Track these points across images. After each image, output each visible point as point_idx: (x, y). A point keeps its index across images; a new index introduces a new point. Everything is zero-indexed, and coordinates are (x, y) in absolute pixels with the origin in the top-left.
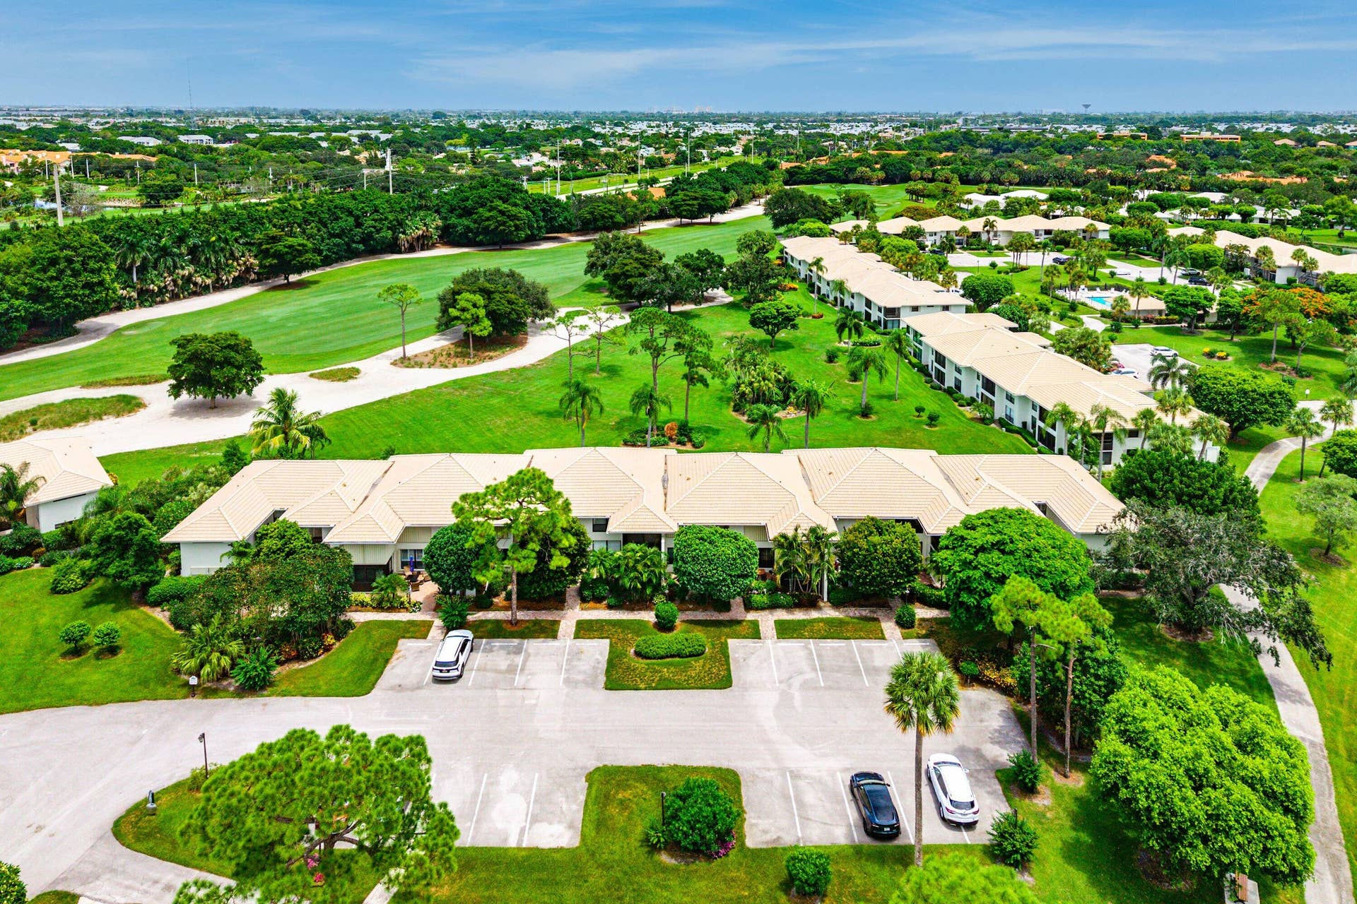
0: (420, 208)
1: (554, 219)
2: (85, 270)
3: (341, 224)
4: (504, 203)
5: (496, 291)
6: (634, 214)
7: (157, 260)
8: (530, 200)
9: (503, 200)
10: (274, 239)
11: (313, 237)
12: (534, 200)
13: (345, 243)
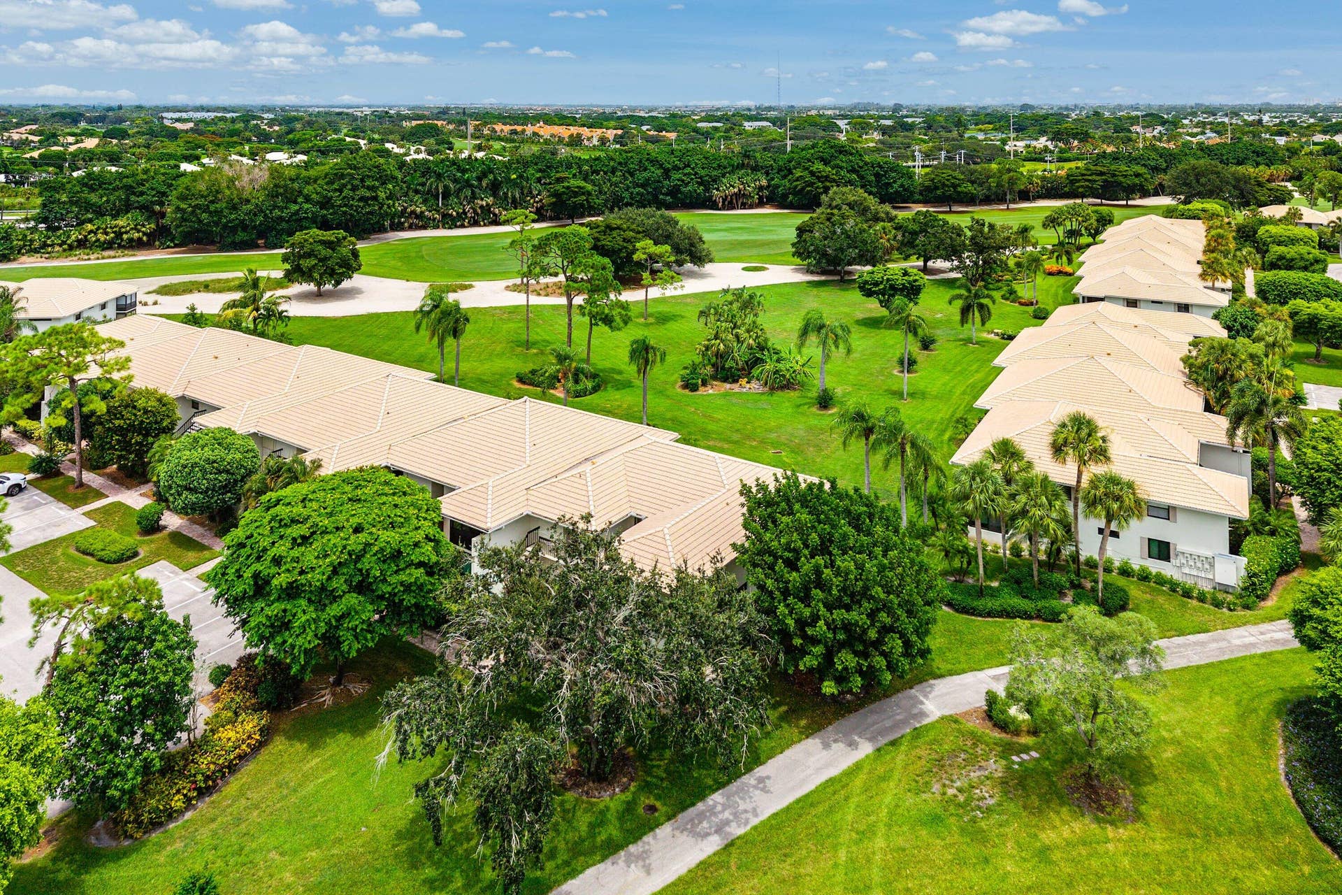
0: (742, 166)
1: (889, 185)
2: (363, 187)
3: (646, 174)
4: (825, 164)
5: (618, 228)
6: (999, 185)
7: (460, 190)
8: (861, 164)
9: (826, 162)
10: (559, 180)
11: (616, 185)
12: (866, 164)
13: (648, 193)
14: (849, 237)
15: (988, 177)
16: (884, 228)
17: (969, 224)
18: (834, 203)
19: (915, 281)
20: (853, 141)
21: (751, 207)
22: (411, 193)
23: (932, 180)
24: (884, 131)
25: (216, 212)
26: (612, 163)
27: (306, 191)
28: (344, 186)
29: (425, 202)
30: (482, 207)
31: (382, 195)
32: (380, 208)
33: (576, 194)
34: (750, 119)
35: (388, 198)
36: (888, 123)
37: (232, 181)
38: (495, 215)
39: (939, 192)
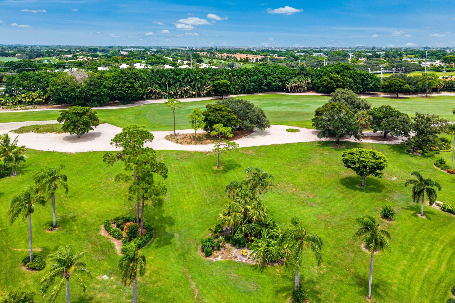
0: (300, 74)
1: (368, 84)
2: (128, 82)
3: (256, 77)
4: (338, 74)
5: (220, 110)
6: (423, 85)
7: (175, 83)
8: (355, 74)
9: (338, 73)
10: (216, 80)
11: (243, 81)
12: (357, 74)
13: (257, 85)
14: (342, 121)
15: (418, 82)
16: (363, 114)
17: (414, 116)
18: (337, 98)
19: (381, 163)
20: (354, 62)
21: (304, 91)
22: (155, 84)
23: (389, 83)
24: (368, 57)
25: (65, 91)
26: (242, 72)
27: (104, 83)
28: (120, 81)
29: (161, 87)
30: (184, 90)
31: (136, 85)
32: (136, 91)
33: (222, 86)
34: (316, 52)
35: (139, 87)
36: (370, 54)
37: (72, 78)
38: (190, 94)
39: (392, 88)
